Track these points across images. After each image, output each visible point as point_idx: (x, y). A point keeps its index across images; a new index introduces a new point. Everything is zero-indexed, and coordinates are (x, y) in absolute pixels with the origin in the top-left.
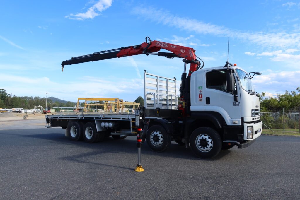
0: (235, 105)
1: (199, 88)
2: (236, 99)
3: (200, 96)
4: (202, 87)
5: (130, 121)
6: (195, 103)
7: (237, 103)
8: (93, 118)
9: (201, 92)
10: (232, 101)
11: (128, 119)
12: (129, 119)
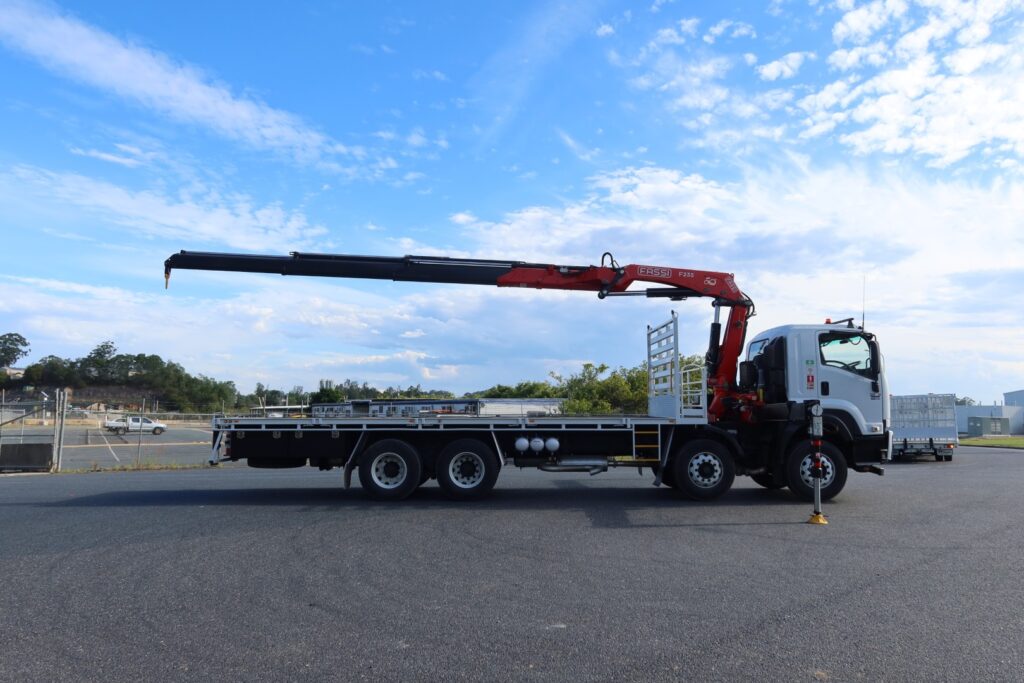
0: (873, 397)
1: (807, 362)
2: (875, 388)
3: (810, 379)
4: (813, 362)
5: (631, 432)
6: (799, 392)
7: (877, 394)
8: (488, 426)
9: (810, 370)
10: (869, 390)
11: (625, 426)
12: (629, 426)
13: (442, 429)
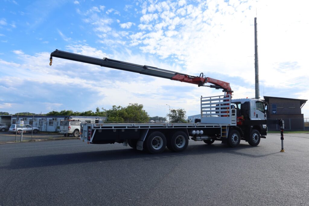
4: (255, 109)
13: (173, 128)
